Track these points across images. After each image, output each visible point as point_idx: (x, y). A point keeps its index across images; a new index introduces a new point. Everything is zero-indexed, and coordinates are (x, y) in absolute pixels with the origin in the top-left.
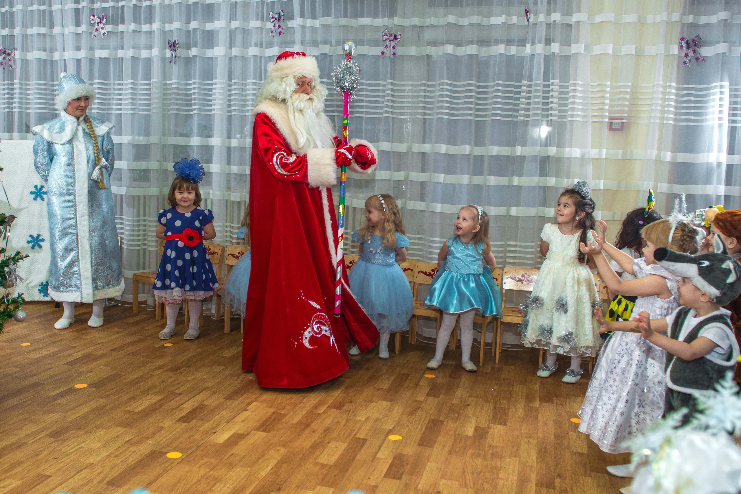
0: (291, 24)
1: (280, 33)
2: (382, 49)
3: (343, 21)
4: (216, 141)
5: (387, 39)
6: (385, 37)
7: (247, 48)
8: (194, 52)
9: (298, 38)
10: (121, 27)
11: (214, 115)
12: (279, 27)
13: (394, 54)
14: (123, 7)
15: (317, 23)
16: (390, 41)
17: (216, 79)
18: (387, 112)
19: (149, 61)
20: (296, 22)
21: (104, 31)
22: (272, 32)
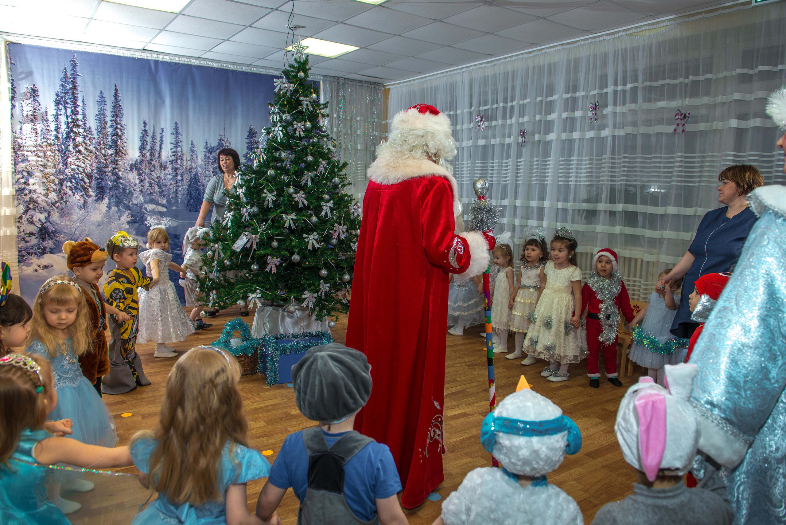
0: (605, 111)
1: (596, 120)
2: (674, 127)
3: (646, 106)
4: (546, 204)
5: (679, 118)
6: (677, 117)
7: (572, 132)
8: (537, 137)
9: (610, 121)
10: (494, 123)
11: (547, 184)
12: (596, 115)
13: (683, 131)
14: (497, 108)
15: (624, 109)
16: (681, 120)
17: (550, 157)
18: (678, 181)
19: (509, 145)
20: (609, 110)
21: (483, 126)
22: (591, 119)
